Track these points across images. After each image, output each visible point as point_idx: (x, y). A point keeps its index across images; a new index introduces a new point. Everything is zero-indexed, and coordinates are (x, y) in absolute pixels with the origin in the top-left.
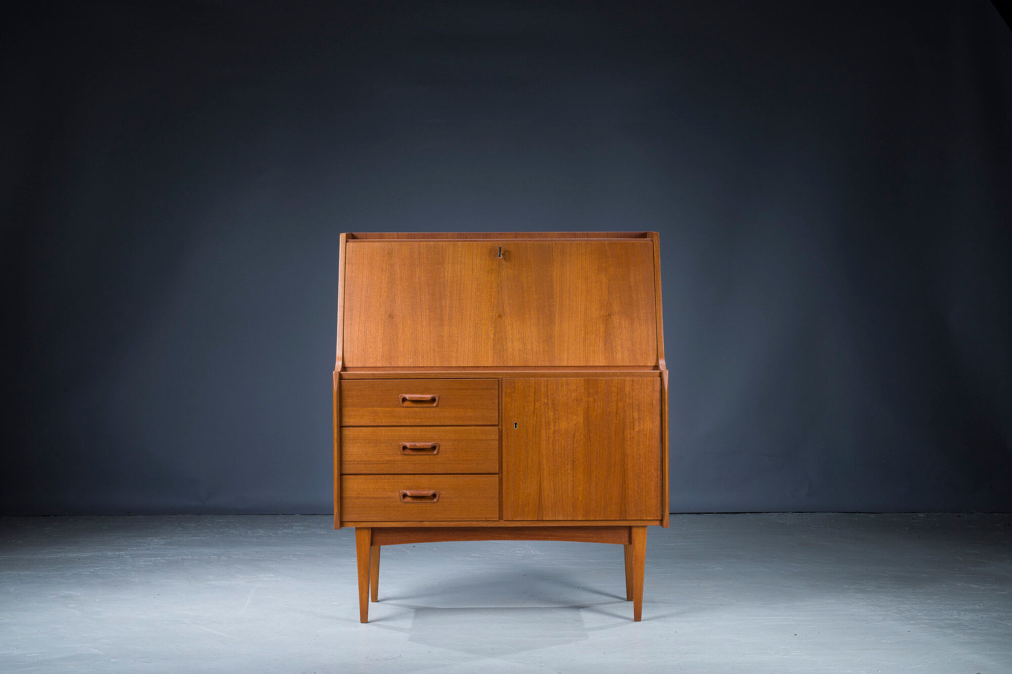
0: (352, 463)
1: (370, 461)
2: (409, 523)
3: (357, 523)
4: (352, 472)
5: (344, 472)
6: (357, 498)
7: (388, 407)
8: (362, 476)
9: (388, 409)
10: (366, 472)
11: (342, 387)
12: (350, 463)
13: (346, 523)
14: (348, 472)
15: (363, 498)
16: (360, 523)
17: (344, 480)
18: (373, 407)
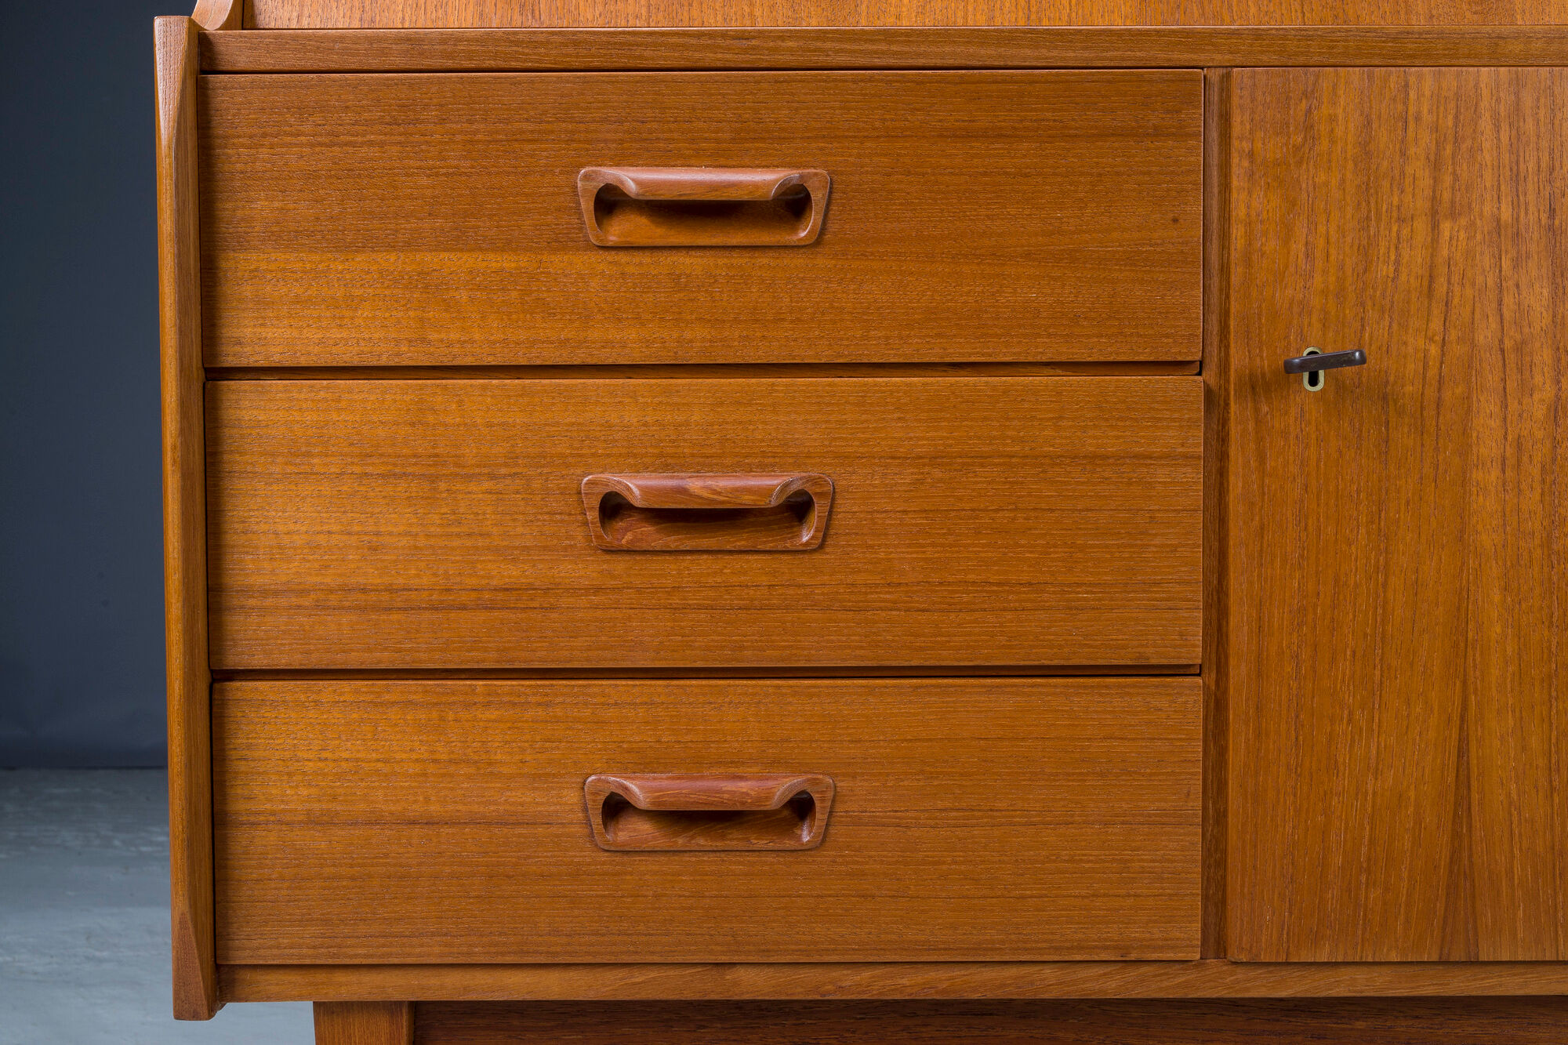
0: (283, 601)
1: (390, 589)
2: (639, 976)
3: (321, 976)
4: (283, 662)
5: (236, 658)
6: (313, 821)
7: (507, 246)
8: (346, 686)
9: (507, 262)
10: (369, 660)
11: (216, 120)
12: (270, 601)
13: (248, 976)
14: (259, 661)
15: (355, 824)
16: (340, 977)
17: (234, 712)
18: (410, 245)
